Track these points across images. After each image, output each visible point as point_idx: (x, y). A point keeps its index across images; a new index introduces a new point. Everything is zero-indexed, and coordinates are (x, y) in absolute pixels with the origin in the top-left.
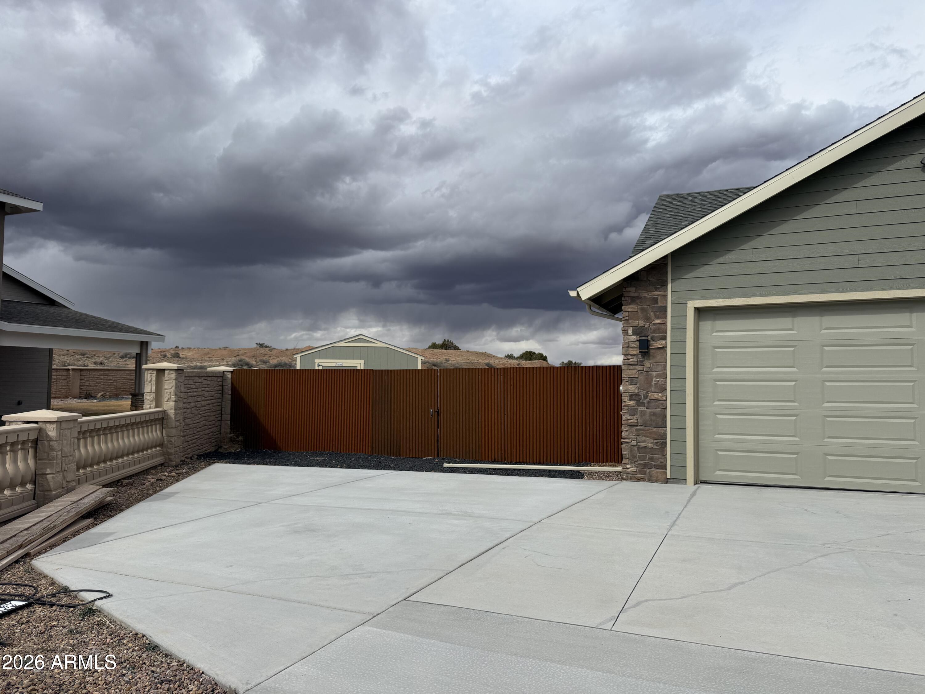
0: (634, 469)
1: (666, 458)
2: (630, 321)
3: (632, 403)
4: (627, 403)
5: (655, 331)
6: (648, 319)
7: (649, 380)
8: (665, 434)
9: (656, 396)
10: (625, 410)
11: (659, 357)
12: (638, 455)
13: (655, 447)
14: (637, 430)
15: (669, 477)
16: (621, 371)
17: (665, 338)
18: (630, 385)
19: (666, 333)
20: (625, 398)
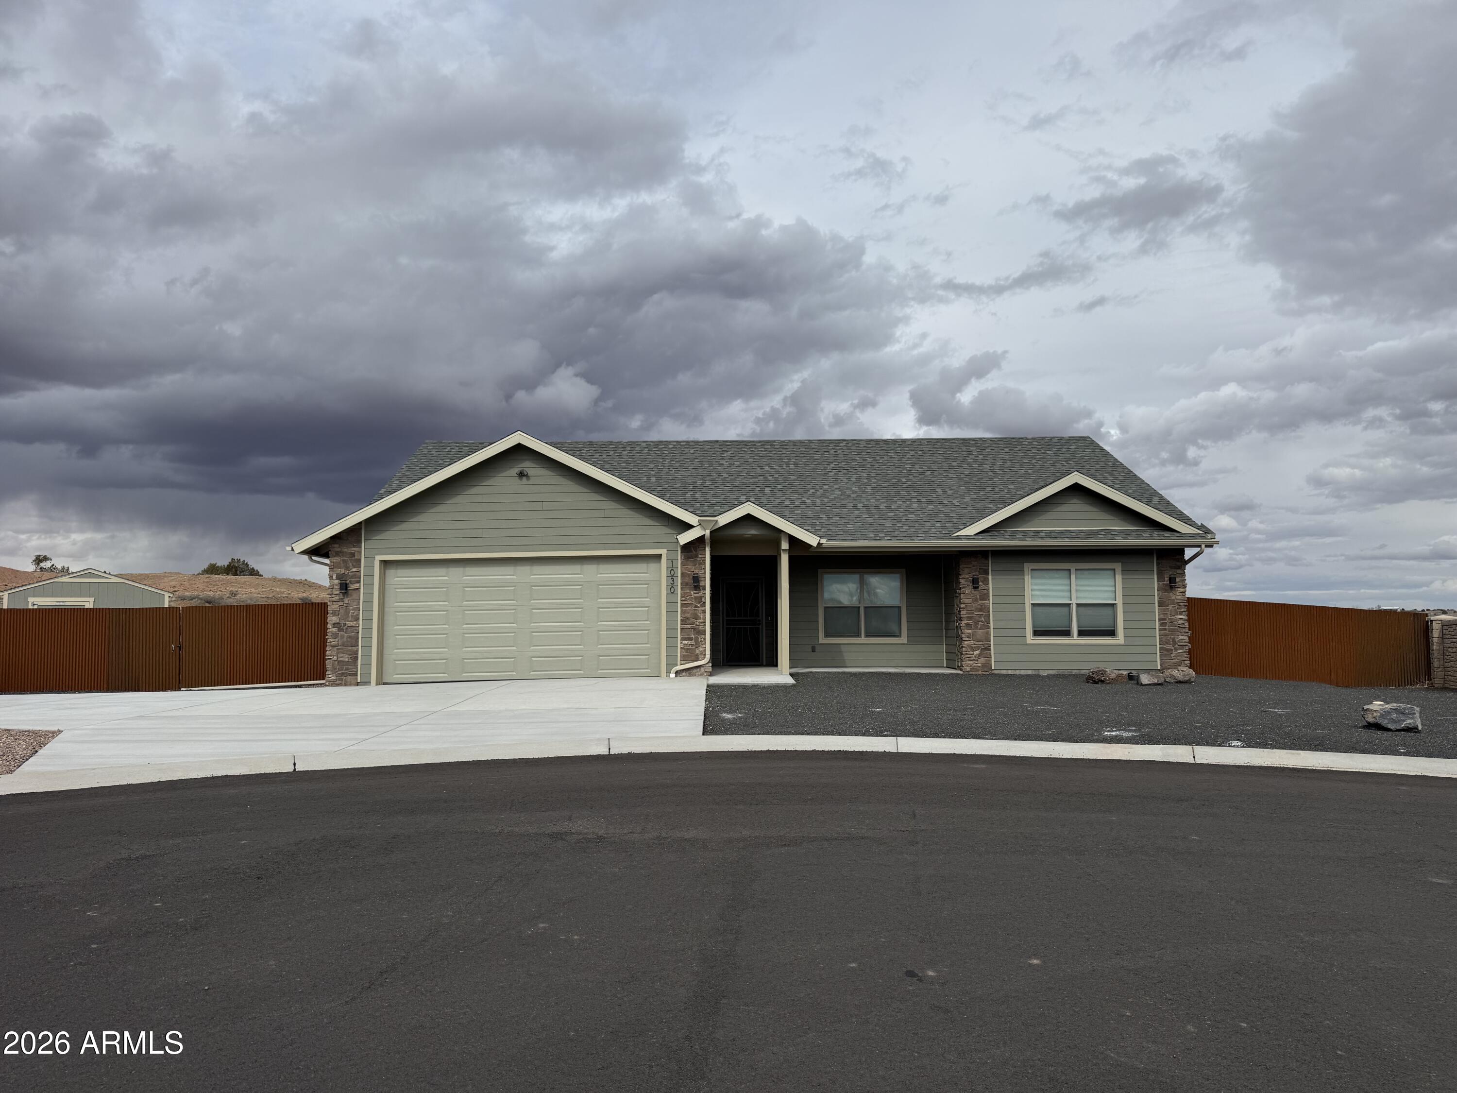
0: (334, 678)
1: (357, 668)
2: (334, 569)
3: (334, 630)
4: (331, 630)
5: (352, 577)
6: (347, 568)
7: (347, 612)
8: (357, 651)
9: (351, 624)
10: (329, 635)
11: (355, 596)
12: (338, 667)
13: (350, 660)
14: (338, 649)
15: (359, 681)
16: (328, 606)
17: (359, 582)
18: (334, 616)
19: (360, 578)
20: (329, 626)
